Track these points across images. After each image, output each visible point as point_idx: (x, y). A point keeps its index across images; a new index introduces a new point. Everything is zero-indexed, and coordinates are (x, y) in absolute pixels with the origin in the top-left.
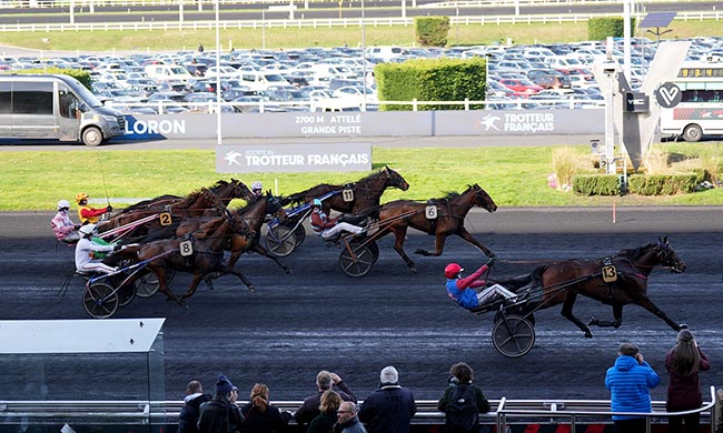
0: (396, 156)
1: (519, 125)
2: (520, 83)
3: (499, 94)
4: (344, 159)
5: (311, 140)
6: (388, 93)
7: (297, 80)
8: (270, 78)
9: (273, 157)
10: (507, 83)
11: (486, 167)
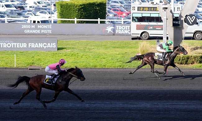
0: (68, 44)
1: (123, 31)
2: (120, 10)
3: (111, 15)
4: (45, 45)
5: (29, 36)
6: (62, 15)
7: (19, 7)
8: (7, 6)
9: (13, 44)
10: (114, 10)
11: (109, 50)
